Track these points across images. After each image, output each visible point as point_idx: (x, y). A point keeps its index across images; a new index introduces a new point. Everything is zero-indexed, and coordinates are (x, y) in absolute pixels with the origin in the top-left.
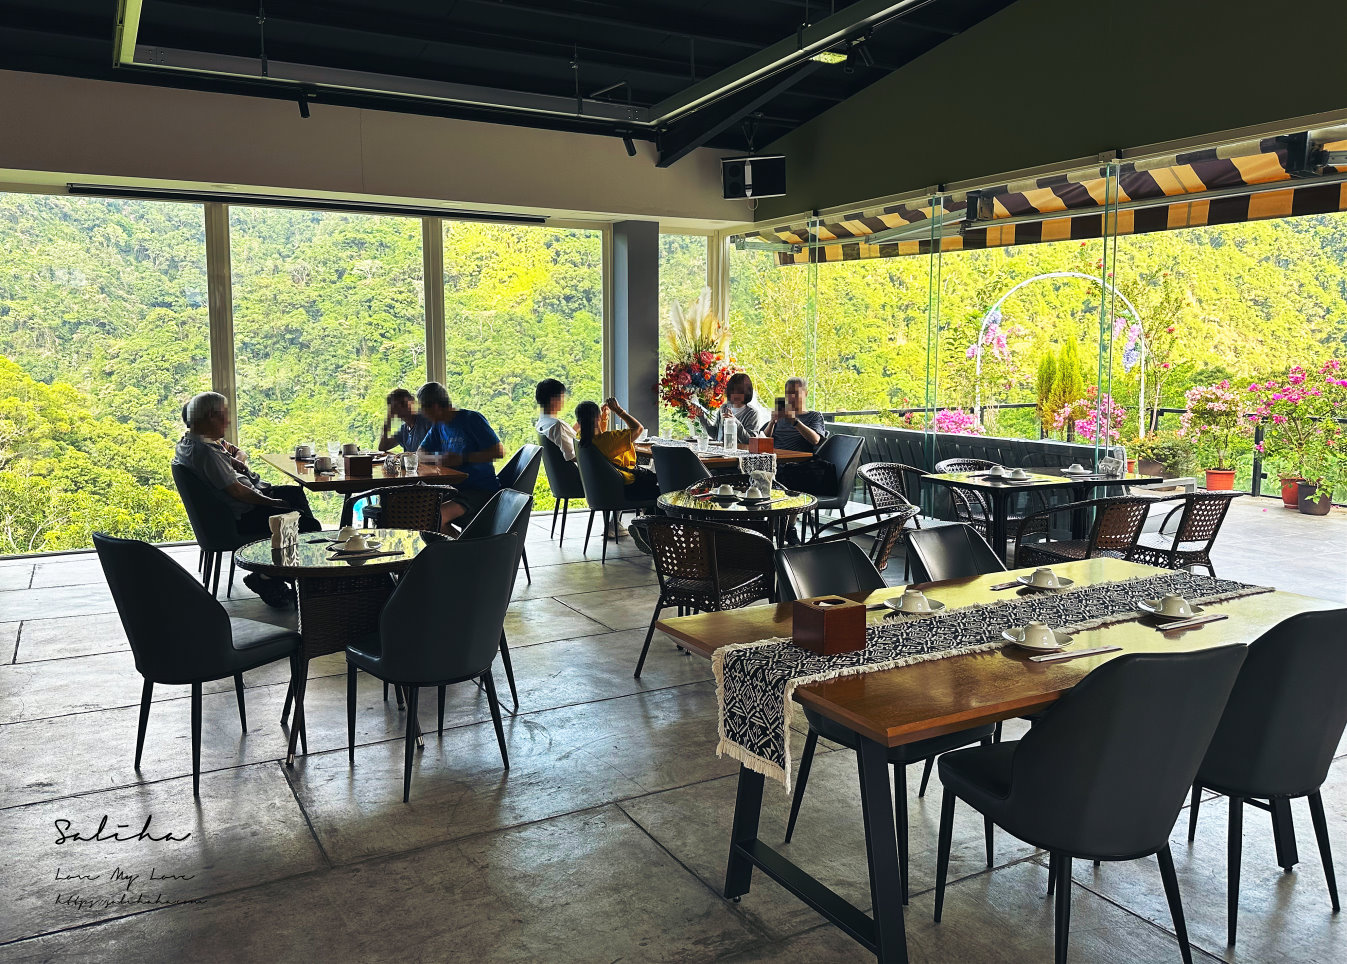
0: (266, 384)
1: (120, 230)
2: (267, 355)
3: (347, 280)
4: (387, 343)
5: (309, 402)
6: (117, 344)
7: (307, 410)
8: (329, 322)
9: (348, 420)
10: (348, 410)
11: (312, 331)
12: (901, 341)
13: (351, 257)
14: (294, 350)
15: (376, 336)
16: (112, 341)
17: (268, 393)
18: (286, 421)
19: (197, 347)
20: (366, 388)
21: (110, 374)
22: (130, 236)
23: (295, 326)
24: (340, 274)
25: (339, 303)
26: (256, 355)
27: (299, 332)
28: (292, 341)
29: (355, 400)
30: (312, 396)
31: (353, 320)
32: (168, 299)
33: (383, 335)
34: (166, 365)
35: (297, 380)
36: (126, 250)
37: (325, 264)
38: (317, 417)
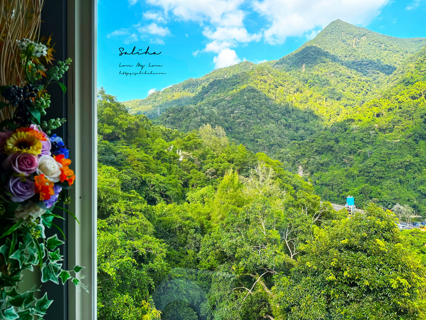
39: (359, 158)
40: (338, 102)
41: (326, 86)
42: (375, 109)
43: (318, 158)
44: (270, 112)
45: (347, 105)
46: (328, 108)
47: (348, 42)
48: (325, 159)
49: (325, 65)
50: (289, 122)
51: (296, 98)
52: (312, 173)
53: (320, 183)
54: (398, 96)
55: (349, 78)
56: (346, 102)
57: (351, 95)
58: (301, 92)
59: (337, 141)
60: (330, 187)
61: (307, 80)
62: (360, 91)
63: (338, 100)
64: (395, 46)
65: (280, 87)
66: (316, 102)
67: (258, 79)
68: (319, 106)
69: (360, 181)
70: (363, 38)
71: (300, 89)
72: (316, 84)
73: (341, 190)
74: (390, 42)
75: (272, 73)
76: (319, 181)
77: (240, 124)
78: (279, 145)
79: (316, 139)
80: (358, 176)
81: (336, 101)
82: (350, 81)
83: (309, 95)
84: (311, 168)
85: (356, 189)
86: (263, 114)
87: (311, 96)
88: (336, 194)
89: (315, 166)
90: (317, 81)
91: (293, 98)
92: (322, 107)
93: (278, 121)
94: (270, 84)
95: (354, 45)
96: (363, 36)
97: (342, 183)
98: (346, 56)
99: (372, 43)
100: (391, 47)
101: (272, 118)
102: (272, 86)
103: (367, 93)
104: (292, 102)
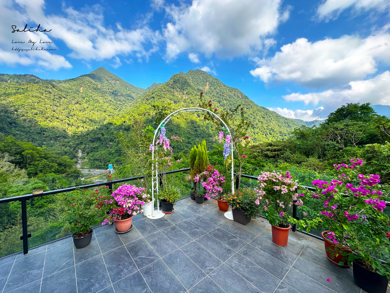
0: (94, 147)
1: (68, 121)
2: (94, 142)
3: (109, 130)
4: (115, 140)
5: (101, 149)
6: (66, 140)
7: (101, 151)
8: (105, 136)
9: (108, 152)
10: (108, 151)
11: (102, 138)
12: (197, 140)
13: (110, 126)
14: (99, 141)
15: (114, 138)
16: (65, 140)
17: (94, 148)
18: (97, 153)
19: (81, 140)
20: (111, 147)
21: (64, 145)
22: (70, 122)
23: (99, 137)
24: (108, 129)
25: (107, 133)
26: (92, 142)
27: (100, 138)
28: (99, 140)
29: (110, 149)
30: (102, 148)
31: (110, 136)
32: (76, 132)
33: (115, 138)
34: (75, 143)
35: (99, 146)
36: (69, 124)
37: (105, 127)
38: (103, 152)
39: (115, 143)
40: (104, 113)
41: (97, 103)
42: (123, 119)
43: (91, 144)
44: (55, 114)
45: (110, 115)
46: (99, 116)
47: (110, 81)
48: (96, 145)
49: (96, 91)
50: (72, 122)
51: (77, 107)
52: (88, 154)
53: (93, 159)
54: (133, 114)
55: (110, 101)
56: (109, 114)
57: (112, 111)
58: (80, 104)
59: (103, 135)
60: (99, 161)
61: (84, 98)
62: (117, 109)
63: (104, 112)
64: (133, 90)
65: (64, 98)
66: (91, 111)
67: (43, 90)
68: (93, 114)
69: (116, 155)
70: (118, 82)
71: (79, 102)
72: (91, 101)
73: (106, 162)
74: (131, 87)
75: (56, 88)
76: (92, 158)
77: (26, 120)
78: (64, 137)
79: (90, 133)
80: (115, 153)
81: (103, 113)
82: (111, 102)
83: (85, 107)
84: (87, 150)
85: (114, 160)
86: (49, 115)
87: (87, 108)
88: (103, 164)
89: (90, 149)
90: (91, 100)
91: (74, 107)
92: (95, 115)
93: (62, 120)
94: (55, 95)
95: (113, 84)
96: (118, 80)
97: (106, 158)
98: (109, 89)
99: (122, 85)
100: (131, 90)
101: (57, 118)
102: (56, 97)
103: (120, 110)
104: (74, 110)
